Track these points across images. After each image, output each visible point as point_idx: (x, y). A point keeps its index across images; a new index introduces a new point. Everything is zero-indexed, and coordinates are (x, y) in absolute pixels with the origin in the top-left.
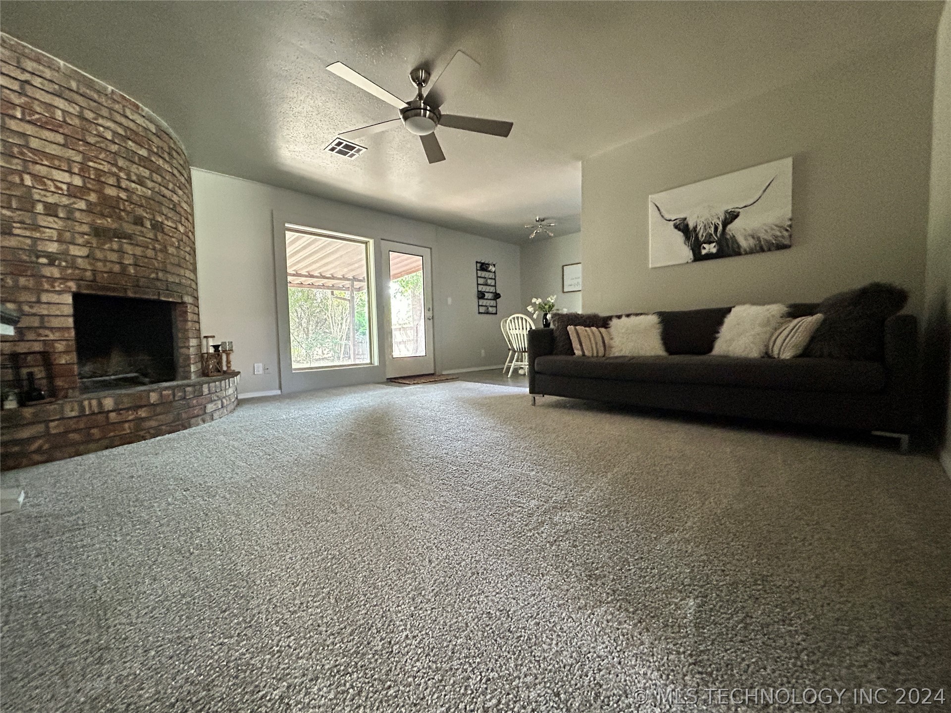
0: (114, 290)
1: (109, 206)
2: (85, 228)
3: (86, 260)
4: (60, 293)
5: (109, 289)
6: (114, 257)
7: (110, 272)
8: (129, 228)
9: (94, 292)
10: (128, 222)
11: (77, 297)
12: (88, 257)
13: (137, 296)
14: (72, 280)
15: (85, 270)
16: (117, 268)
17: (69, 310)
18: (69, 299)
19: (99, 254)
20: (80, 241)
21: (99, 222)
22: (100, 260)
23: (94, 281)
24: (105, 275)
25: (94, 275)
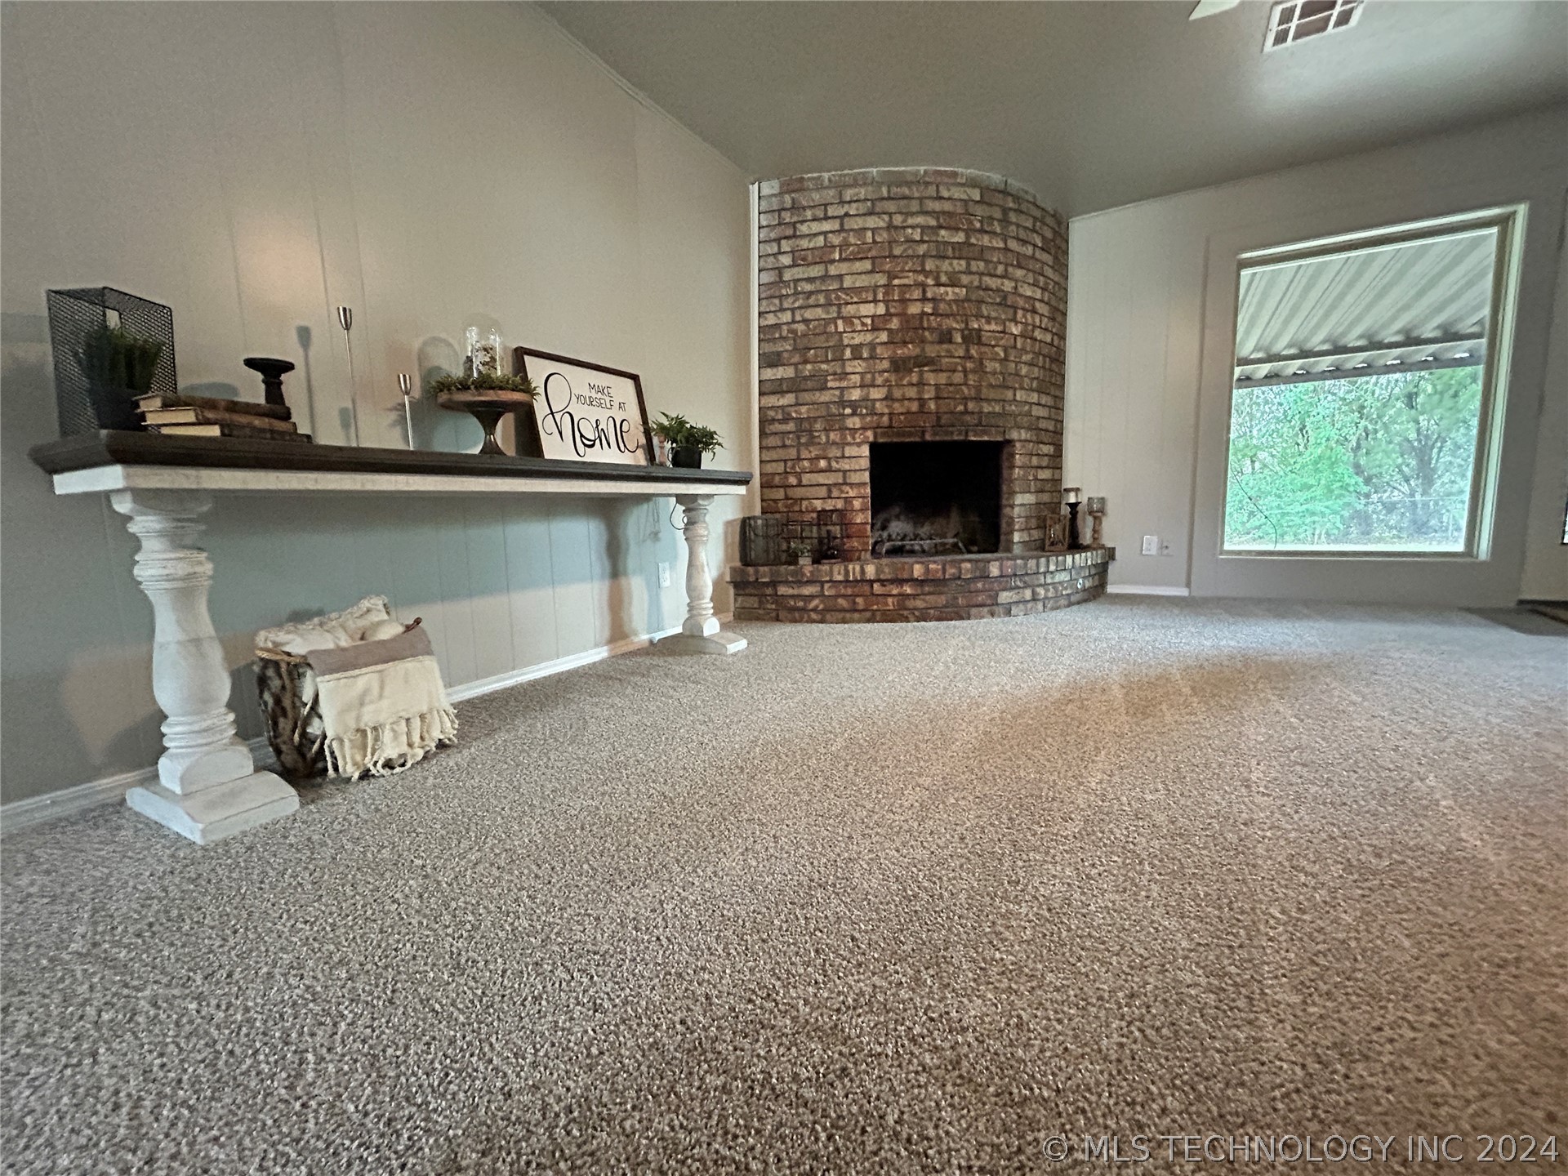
0: (910, 434)
1: (913, 328)
2: (886, 364)
3: (884, 403)
4: (859, 445)
5: (903, 434)
6: (912, 392)
7: (908, 413)
8: (931, 351)
9: (889, 440)
10: (932, 343)
11: (874, 447)
12: (885, 399)
13: (938, 438)
14: (870, 428)
15: (882, 414)
16: (915, 407)
17: (865, 463)
18: (865, 451)
19: (897, 394)
20: (879, 381)
21: (899, 352)
22: (897, 400)
23: (890, 427)
24: (902, 417)
25: (891, 419)
